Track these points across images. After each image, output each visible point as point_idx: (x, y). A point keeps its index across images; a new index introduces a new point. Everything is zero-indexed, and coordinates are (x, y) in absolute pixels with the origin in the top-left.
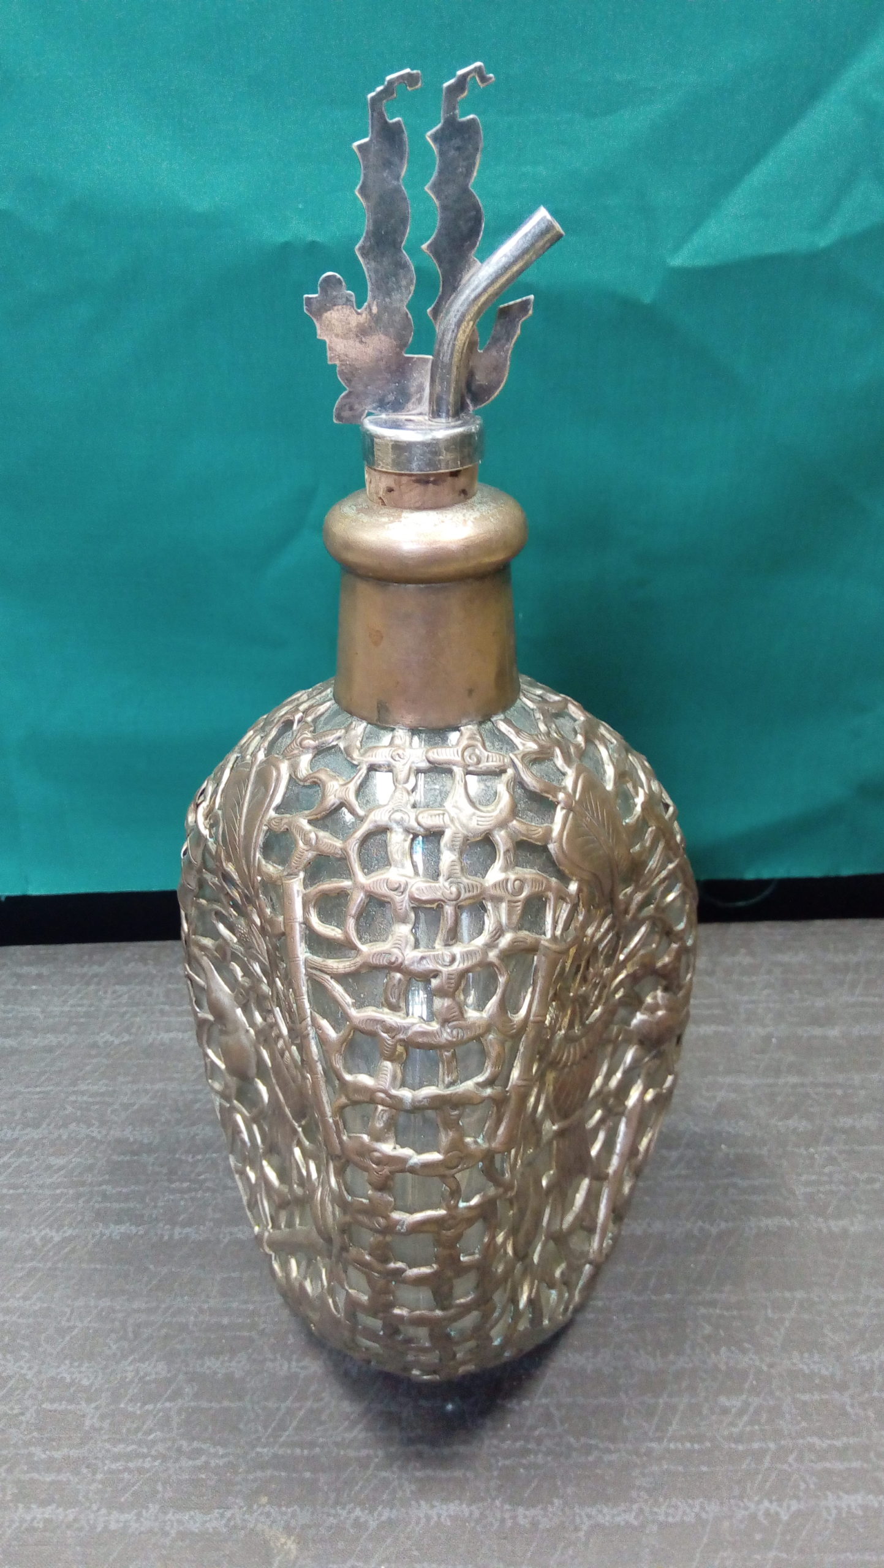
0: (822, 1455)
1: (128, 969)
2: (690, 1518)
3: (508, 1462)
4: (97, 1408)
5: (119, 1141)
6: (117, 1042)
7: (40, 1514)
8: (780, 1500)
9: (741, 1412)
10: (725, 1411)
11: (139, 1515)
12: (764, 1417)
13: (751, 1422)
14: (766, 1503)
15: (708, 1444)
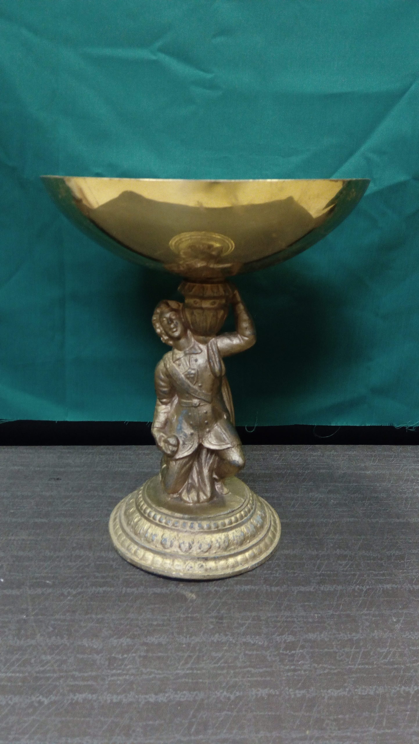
0: (376, 575)
1: (104, 451)
2: (332, 589)
3: (266, 576)
4: (117, 563)
5: (110, 496)
6: (104, 470)
7: (101, 590)
8: (363, 586)
9: (346, 565)
10: (340, 565)
11: (137, 590)
12: (354, 566)
13: (350, 567)
14: (358, 586)
15: (336, 572)
